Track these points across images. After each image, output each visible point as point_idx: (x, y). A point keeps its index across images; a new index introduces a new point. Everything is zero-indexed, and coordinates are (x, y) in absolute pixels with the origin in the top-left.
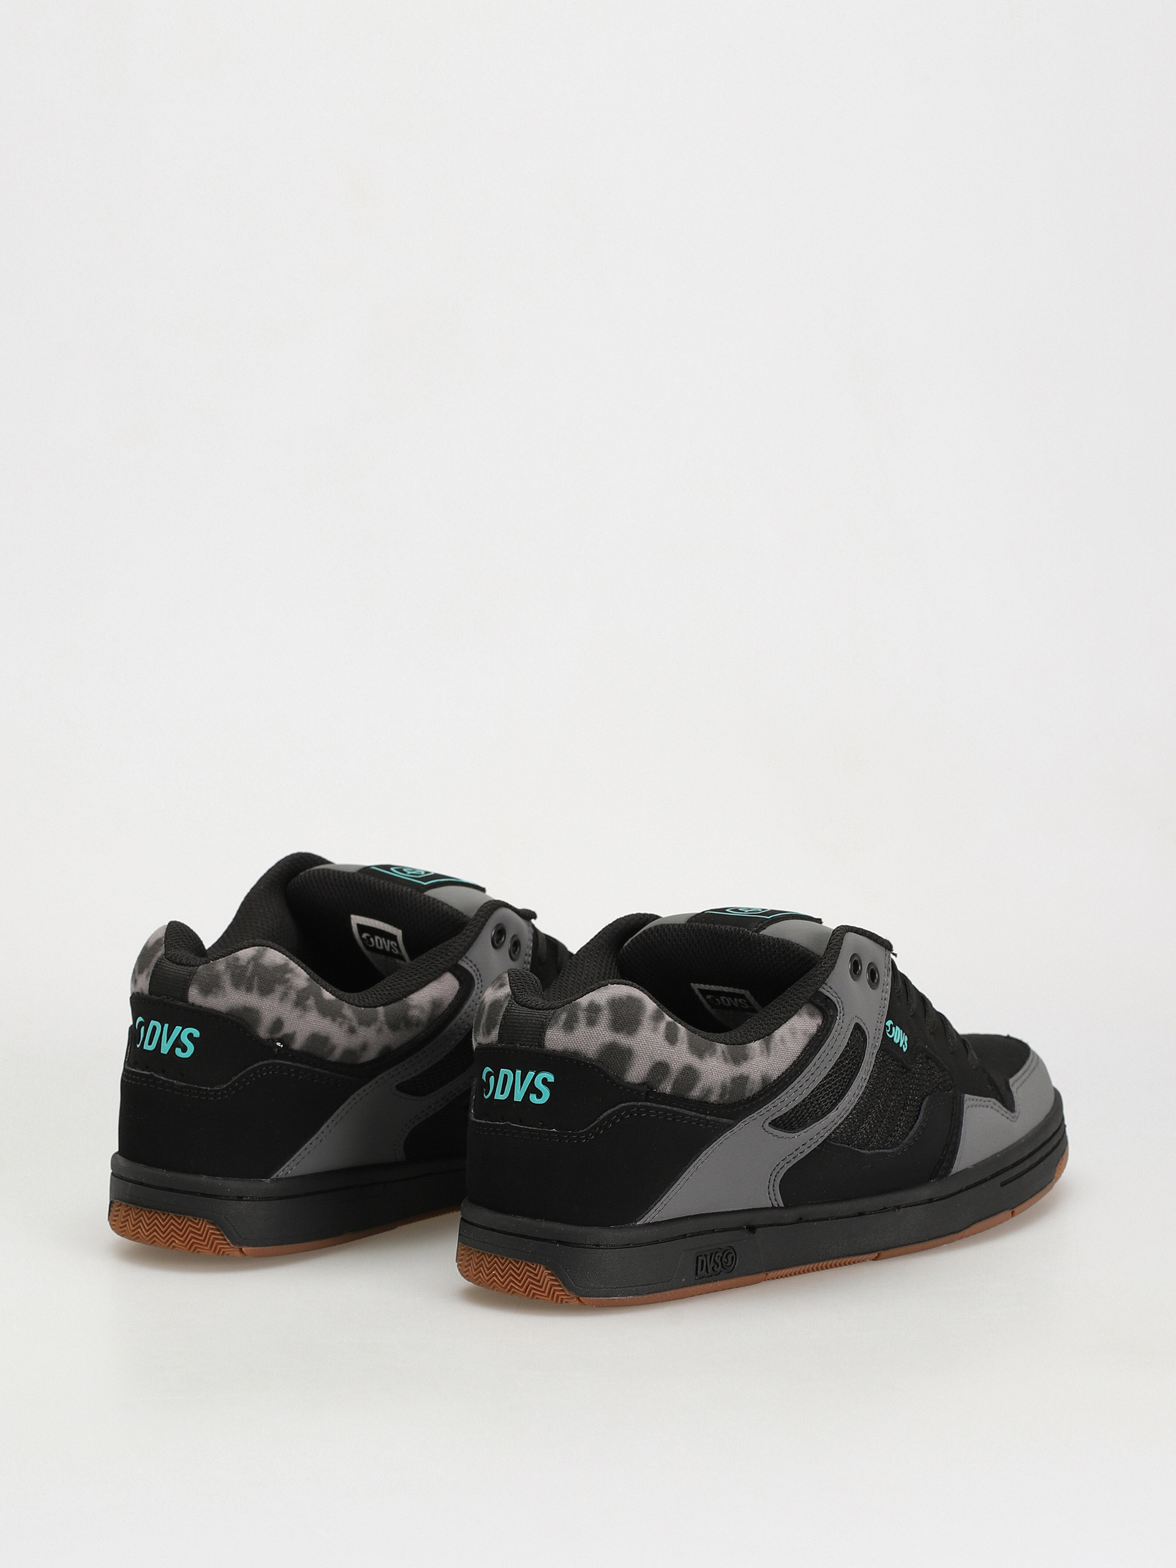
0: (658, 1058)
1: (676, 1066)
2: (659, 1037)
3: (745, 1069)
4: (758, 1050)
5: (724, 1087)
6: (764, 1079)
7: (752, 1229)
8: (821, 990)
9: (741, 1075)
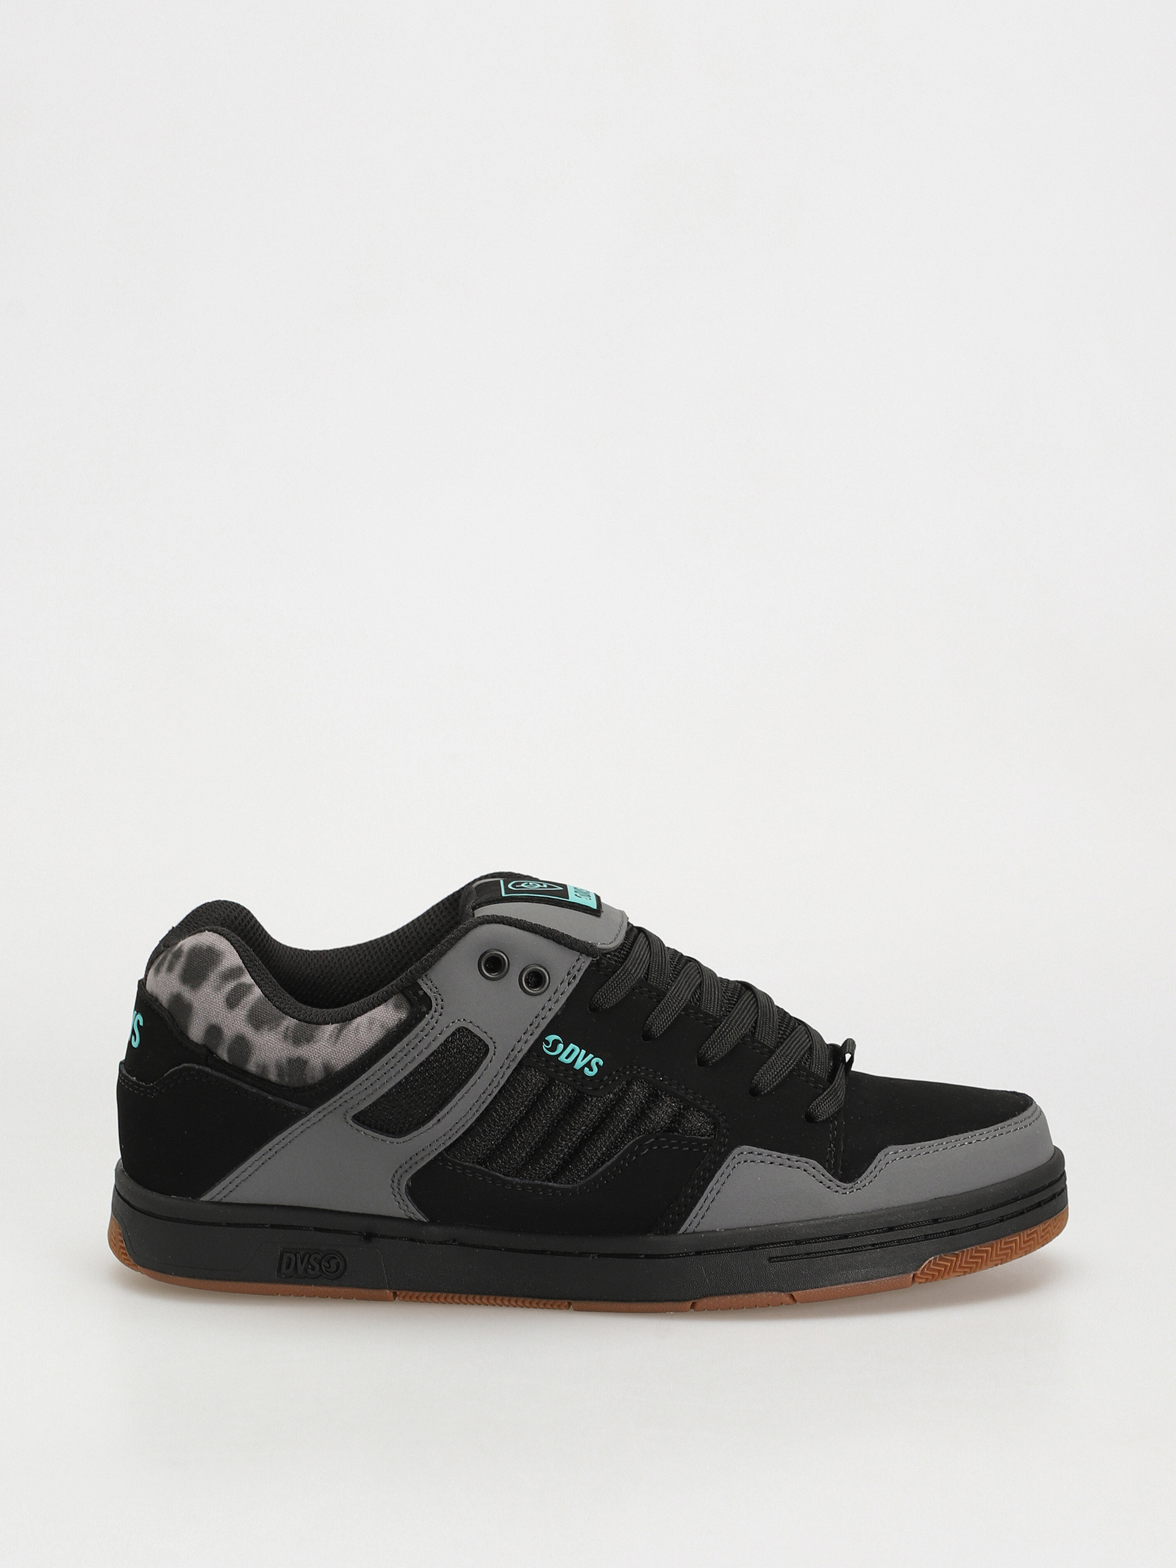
0: (214, 1021)
1: (229, 1033)
2: (219, 999)
3: (304, 1051)
4: (327, 1035)
5: (279, 1067)
6: (327, 1068)
7: (369, 1236)
8: (420, 981)
9: (298, 1058)
